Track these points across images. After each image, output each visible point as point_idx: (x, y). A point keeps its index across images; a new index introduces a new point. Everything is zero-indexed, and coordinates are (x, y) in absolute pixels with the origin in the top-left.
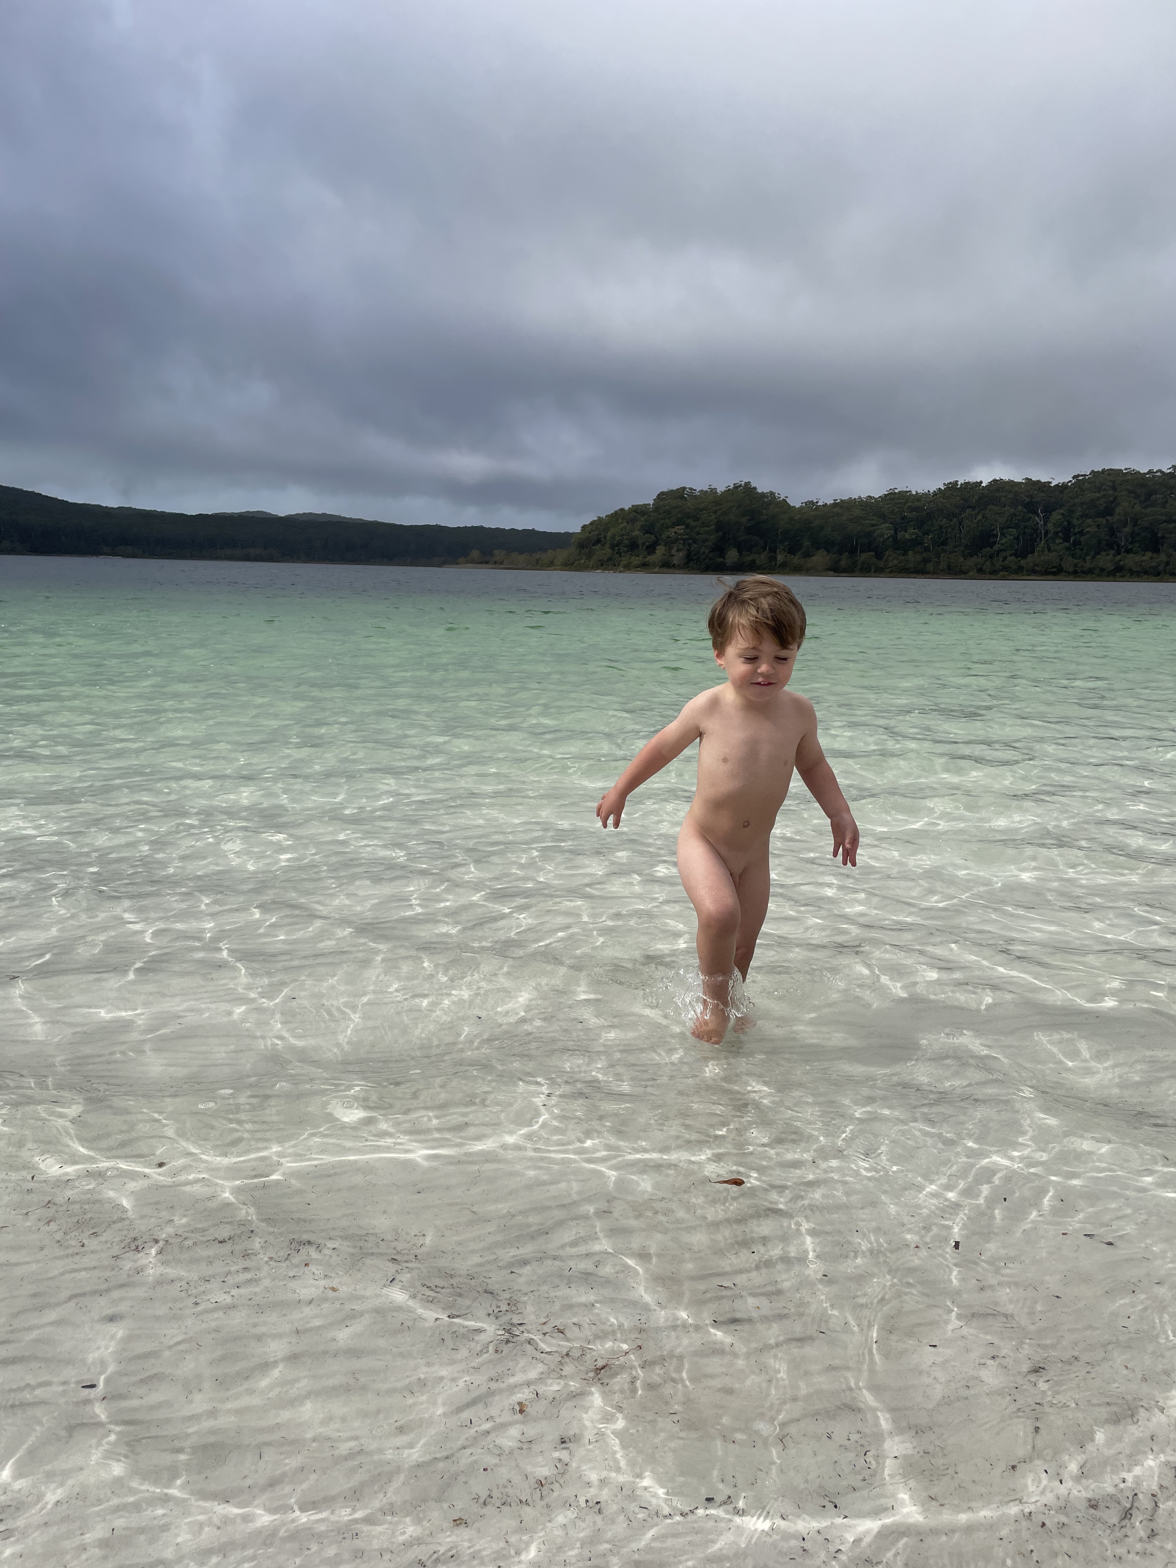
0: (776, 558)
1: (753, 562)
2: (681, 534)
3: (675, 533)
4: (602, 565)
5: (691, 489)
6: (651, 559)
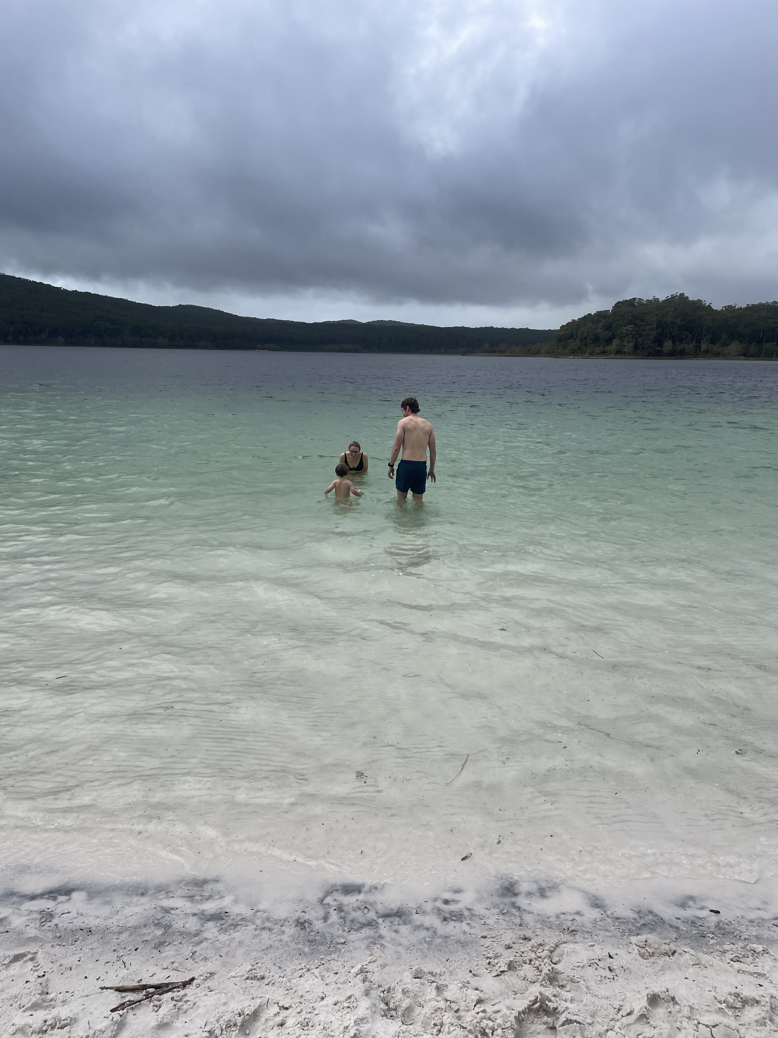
0: (700, 347)
1: (684, 349)
2: (631, 331)
3: (627, 330)
4: (573, 353)
5: (640, 299)
6: (609, 348)
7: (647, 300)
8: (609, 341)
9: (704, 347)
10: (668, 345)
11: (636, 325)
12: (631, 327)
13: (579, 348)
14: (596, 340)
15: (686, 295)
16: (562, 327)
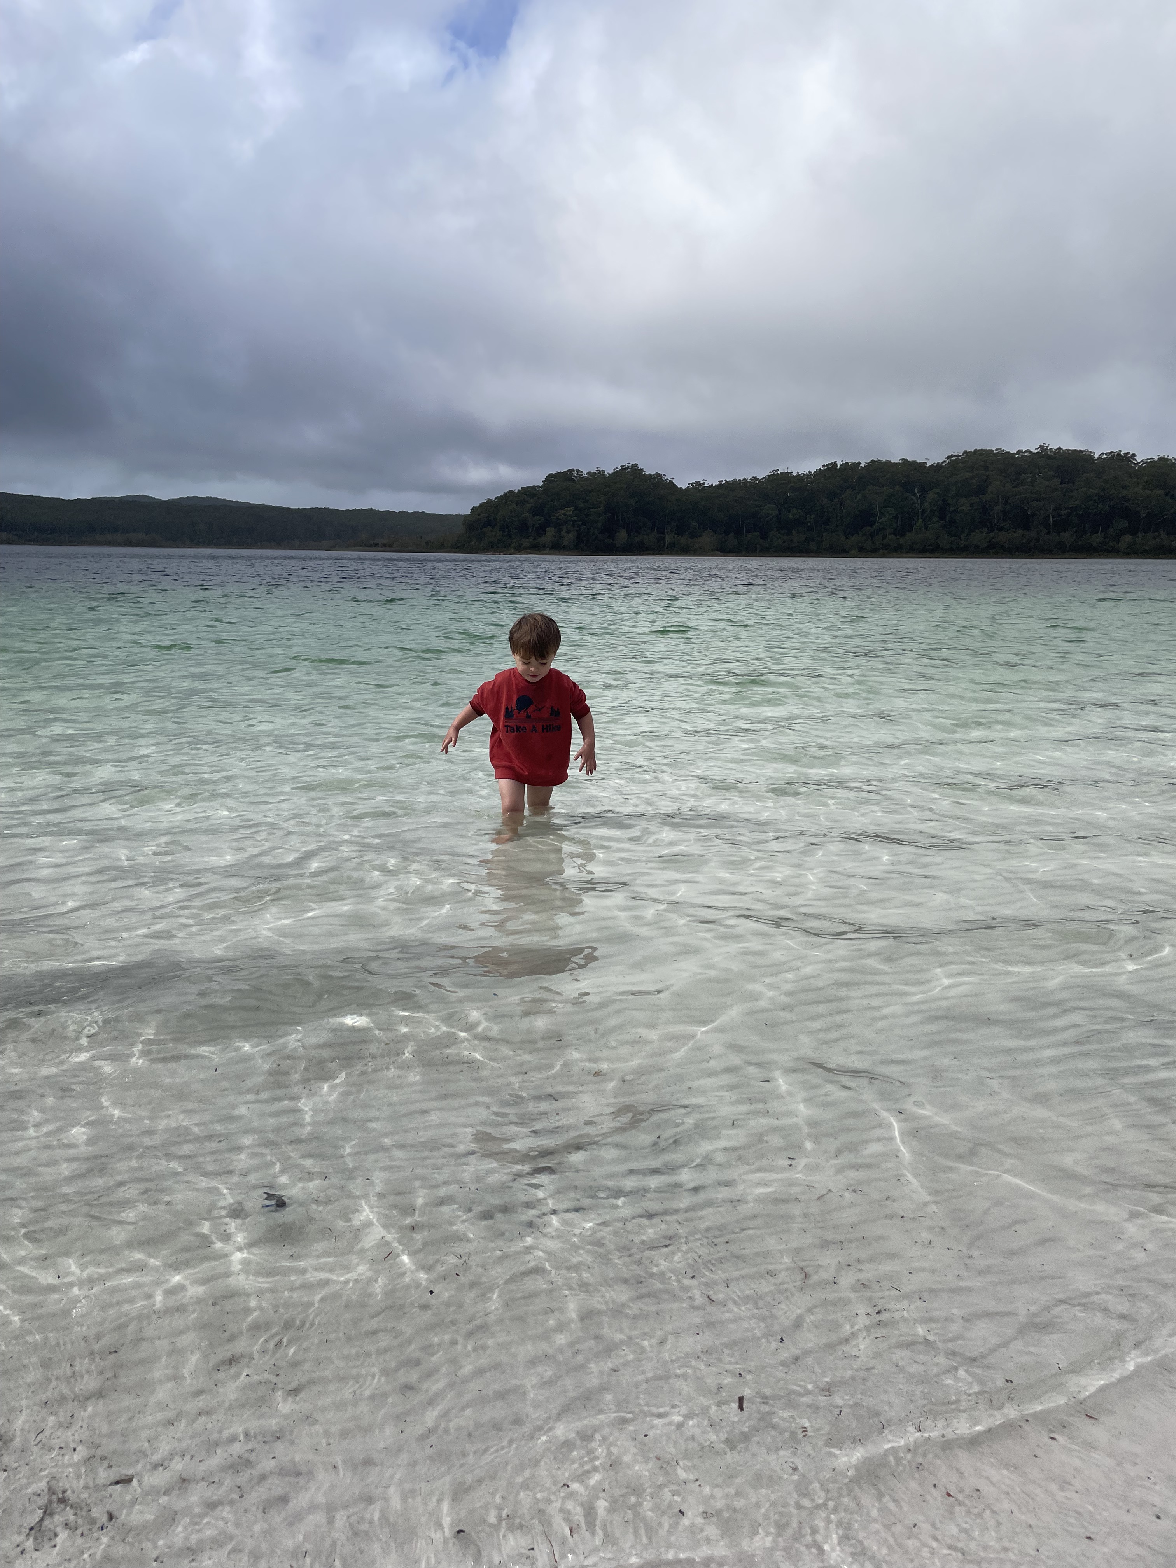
0: (664, 539)
1: (642, 542)
2: (570, 516)
3: (565, 515)
4: (493, 547)
5: (578, 471)
6: (541, 540)
7: (589, 473)
8: (541, 531)
9: (668, 538)
10: (622, 536)
11: (576, 508)
12: (569, 511)
13: (500, 541)
14: (524, 528)
15: (640, 467)
16: (474, 509)
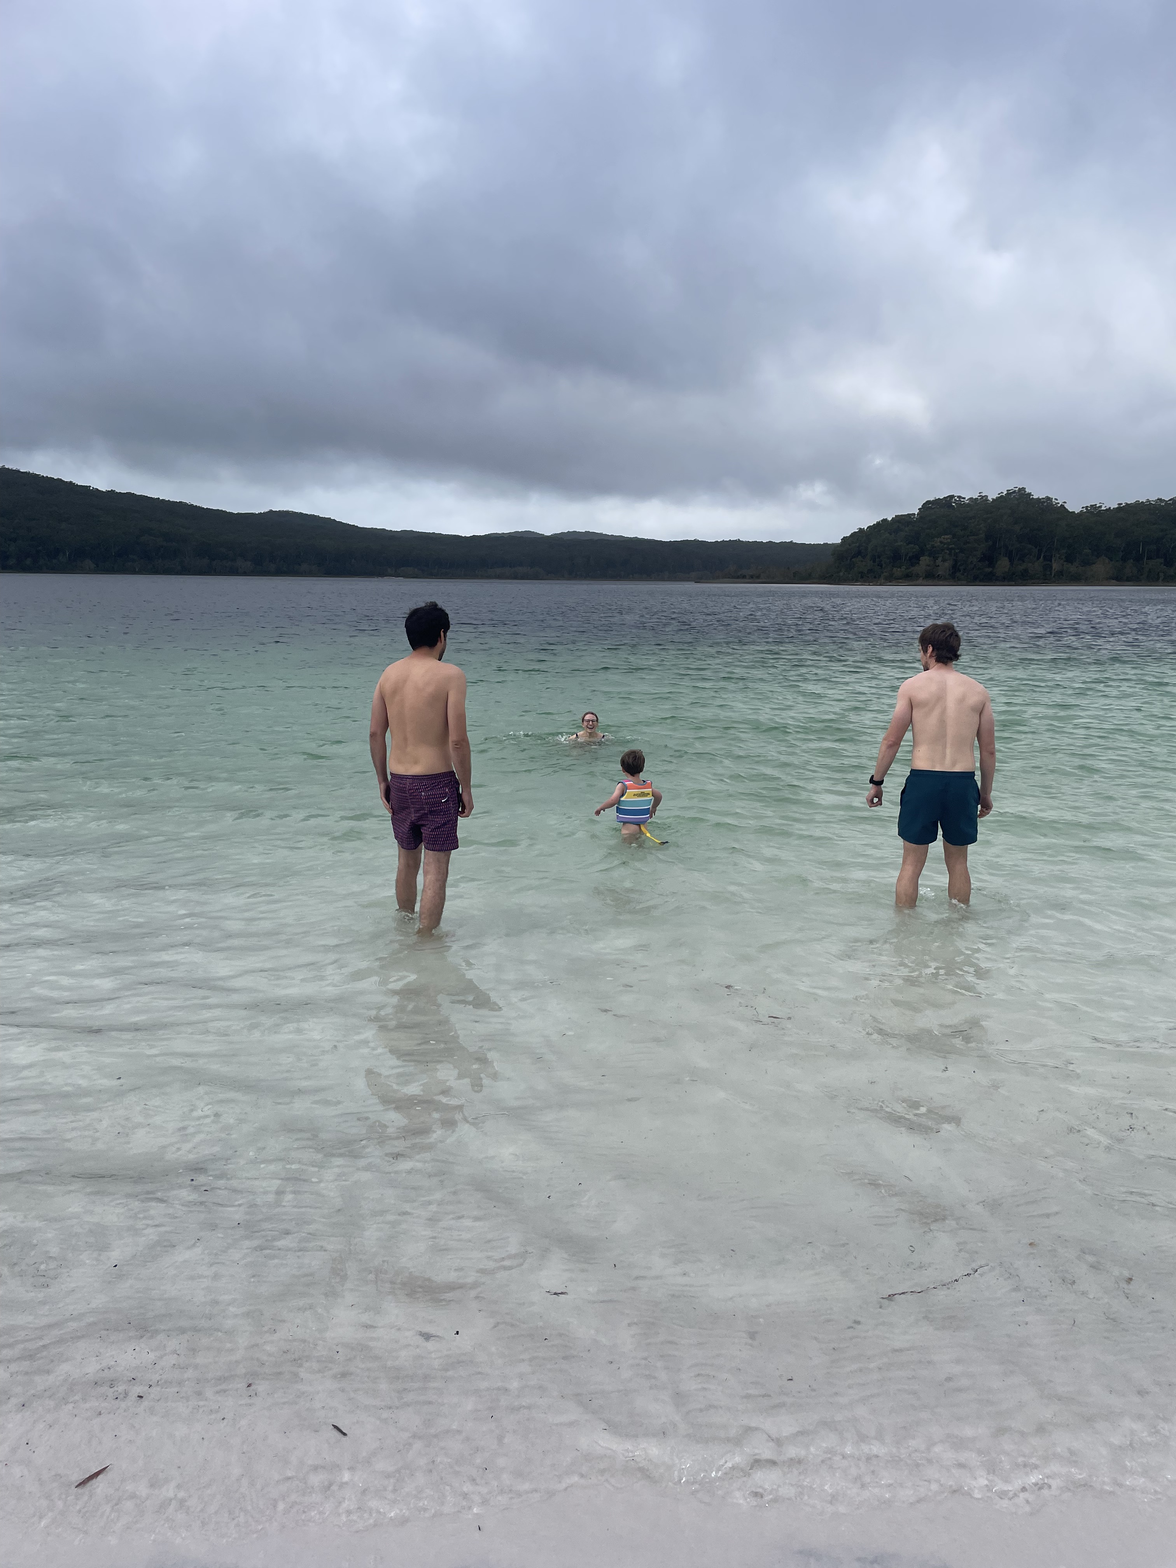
0: (1051, 567)
1: (1026, 570)
2: (948, 544)
3: (941, 542)
4: (862, 577)
5: (959, 497)
6: (916, 569)
7: (971, 499)
8: (915, 559)
9: (1056, 566)
10: (1003, 565)
11: (954, 536)
12: (947, 538)
13: (870, 571)
14: (895, 557)
15: (1028, 491)
16: (844, 539)
